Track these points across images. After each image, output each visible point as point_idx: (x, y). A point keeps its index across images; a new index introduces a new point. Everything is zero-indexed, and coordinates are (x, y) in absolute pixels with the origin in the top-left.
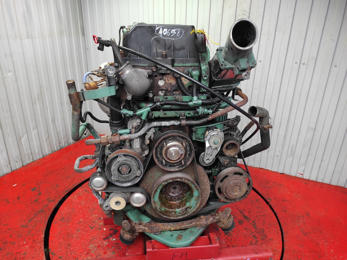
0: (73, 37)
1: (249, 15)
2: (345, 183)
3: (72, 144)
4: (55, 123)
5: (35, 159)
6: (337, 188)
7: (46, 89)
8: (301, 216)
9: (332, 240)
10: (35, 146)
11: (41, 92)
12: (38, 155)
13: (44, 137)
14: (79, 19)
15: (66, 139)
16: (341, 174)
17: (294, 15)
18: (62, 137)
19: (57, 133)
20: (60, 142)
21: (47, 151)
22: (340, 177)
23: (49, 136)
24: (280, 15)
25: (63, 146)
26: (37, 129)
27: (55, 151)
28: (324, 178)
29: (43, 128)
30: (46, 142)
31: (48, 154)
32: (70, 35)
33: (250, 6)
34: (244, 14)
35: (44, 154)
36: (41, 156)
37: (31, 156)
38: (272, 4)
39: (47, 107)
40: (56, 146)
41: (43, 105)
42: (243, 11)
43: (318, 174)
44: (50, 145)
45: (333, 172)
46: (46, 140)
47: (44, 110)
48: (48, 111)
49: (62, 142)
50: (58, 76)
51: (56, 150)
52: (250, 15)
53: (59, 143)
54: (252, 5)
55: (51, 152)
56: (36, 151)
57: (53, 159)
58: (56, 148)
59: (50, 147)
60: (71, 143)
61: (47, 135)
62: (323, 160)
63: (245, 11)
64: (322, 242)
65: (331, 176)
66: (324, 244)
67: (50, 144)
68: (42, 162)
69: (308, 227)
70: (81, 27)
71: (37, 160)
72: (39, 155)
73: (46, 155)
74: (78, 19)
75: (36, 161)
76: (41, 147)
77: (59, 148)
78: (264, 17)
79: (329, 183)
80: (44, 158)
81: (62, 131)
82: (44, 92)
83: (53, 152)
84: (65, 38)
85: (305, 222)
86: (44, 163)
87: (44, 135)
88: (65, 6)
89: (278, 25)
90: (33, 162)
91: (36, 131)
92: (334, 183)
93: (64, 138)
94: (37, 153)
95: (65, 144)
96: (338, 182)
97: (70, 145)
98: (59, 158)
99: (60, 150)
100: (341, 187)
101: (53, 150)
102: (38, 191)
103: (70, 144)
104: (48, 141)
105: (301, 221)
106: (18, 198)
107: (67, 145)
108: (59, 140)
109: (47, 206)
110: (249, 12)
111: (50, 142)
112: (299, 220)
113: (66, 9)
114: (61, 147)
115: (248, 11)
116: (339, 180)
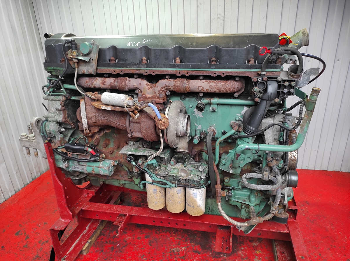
0: (31, 54)
1: (223, 18)
2: (327, 167)
3: (45, 172)
4: (23, 152)
5: (7, 197)
6: (321, 172)
7: (9, 115)
8: (302, 206)
9: (337, 223)
10: (6, 183)
11: (4, 120)
12: (9, 192)
13: (13, 170)
14: (36, 32)
15: (38, 167)
16: (323, 158)
17: (267, 16)
18: (34, 167)
19: (27, 163)
20: (32, 173)
21: (19, 186)
22: (322, 162)
23: (19, 168)
24: (253, 17)
25: (35, 177)
26: (5, 163)
27: (28, 184)
28: (309, 164)
29: (12, 160)
30: (17, 176)
31: (20, 188)
32: (28, 52)
33: (224, 10)
34: (219, 18)
35: (17, 190)
36: (13, 193)
37: (2, 194)
38: (245, 7)
39: (12, 135)
40: (28, 178)
41: (8, 134)
42: (218, 15)
43: (303, 162)
44: (21, 179)
45: (316, 158)
46: (16, 173)
47: (9, 139)
48: (14, 141)
49: (34, 172)
50: (20, 99)
51: (29, 182)
52: (225, 18)
53: (30, 174)
54: (225, 9)
55: (23, 186)
56: (7, 188)
57: (28, 194)
58: (28, 180)
59: (22, 180)
60: (43, 171)
61: (16, 168)
62: (306, 149)
63: (220, 15)
64: (329, 226)
65: (315, 162)
66: (332, 228)
67: (21, 176)
68: (17, 200)
69: (312, 214)
70: (39, 41)
71: (10, 198)
72: (11, 192)
73: (19, 190)
74: (34, 33)
75: (8, 199)
76: (12, 182)
77: (32, 180)
78: (239, 20)
79: (313, 169)
80: (17, 194)
81: (33, 160)
82: (8, 119)
83: (26, 186)
84: (23, 55)
85: (307, 210)
86: (20, 200)
87: (13, 168)
88: (19, 20)
89: (252, 27)
90: (5, 201)
91: (4, 164)
92: (318, 168)
93: (35, 168)
94: (8, 190)
95: (37, 174)
96: (321, 166)
97: (43, 175)
98: (35, 191)
99: (33, 182)
100: (324, 170)
101: (26, 183)
102: (25, 234)
103: (42, 173)
104: (19, 174)
105: (304, 210)
106: (3, 247)
107: (39, 174)
108: (30, 170)
109: (41, 250)
110: (223, 16)
111: (20, 174)
112: (302, 210)
113: (20, 23)
114: (34, 177)
115: (223, 14)
116: (321, 164)
